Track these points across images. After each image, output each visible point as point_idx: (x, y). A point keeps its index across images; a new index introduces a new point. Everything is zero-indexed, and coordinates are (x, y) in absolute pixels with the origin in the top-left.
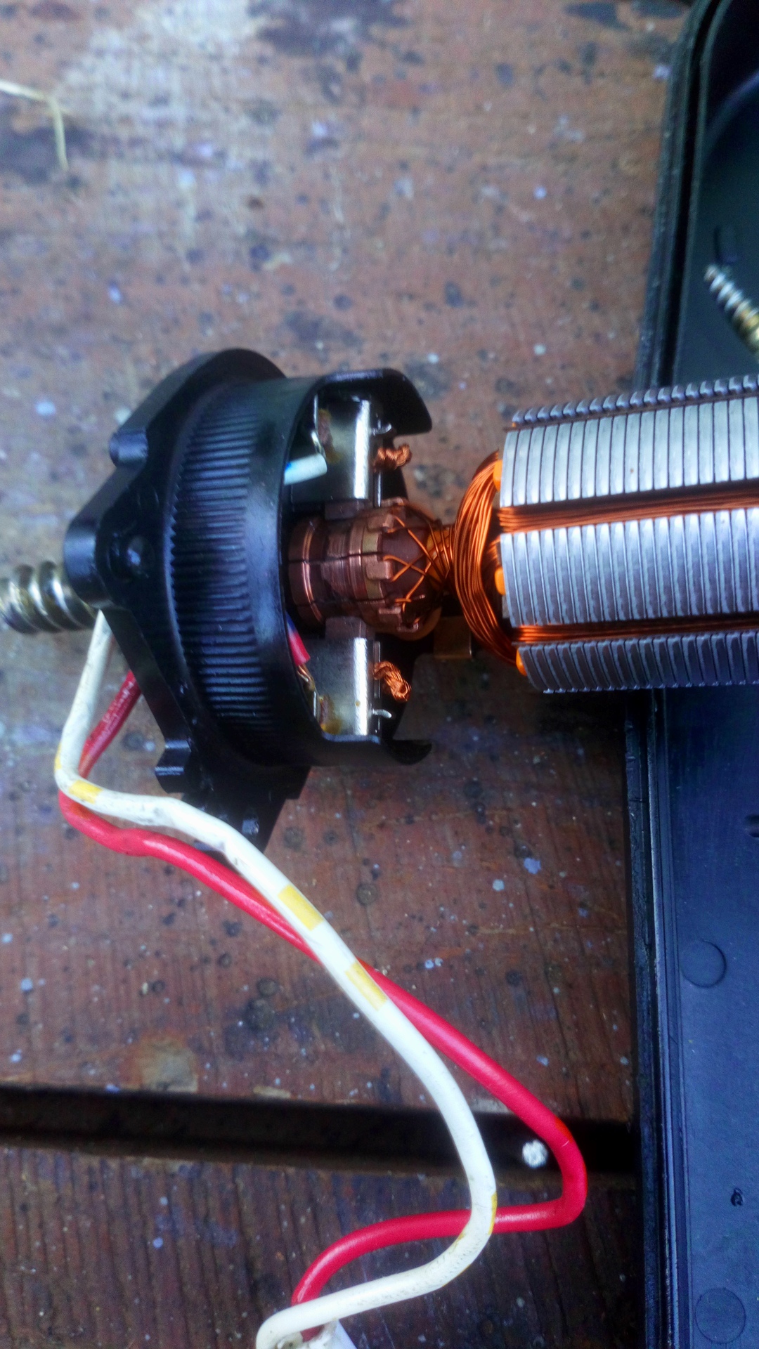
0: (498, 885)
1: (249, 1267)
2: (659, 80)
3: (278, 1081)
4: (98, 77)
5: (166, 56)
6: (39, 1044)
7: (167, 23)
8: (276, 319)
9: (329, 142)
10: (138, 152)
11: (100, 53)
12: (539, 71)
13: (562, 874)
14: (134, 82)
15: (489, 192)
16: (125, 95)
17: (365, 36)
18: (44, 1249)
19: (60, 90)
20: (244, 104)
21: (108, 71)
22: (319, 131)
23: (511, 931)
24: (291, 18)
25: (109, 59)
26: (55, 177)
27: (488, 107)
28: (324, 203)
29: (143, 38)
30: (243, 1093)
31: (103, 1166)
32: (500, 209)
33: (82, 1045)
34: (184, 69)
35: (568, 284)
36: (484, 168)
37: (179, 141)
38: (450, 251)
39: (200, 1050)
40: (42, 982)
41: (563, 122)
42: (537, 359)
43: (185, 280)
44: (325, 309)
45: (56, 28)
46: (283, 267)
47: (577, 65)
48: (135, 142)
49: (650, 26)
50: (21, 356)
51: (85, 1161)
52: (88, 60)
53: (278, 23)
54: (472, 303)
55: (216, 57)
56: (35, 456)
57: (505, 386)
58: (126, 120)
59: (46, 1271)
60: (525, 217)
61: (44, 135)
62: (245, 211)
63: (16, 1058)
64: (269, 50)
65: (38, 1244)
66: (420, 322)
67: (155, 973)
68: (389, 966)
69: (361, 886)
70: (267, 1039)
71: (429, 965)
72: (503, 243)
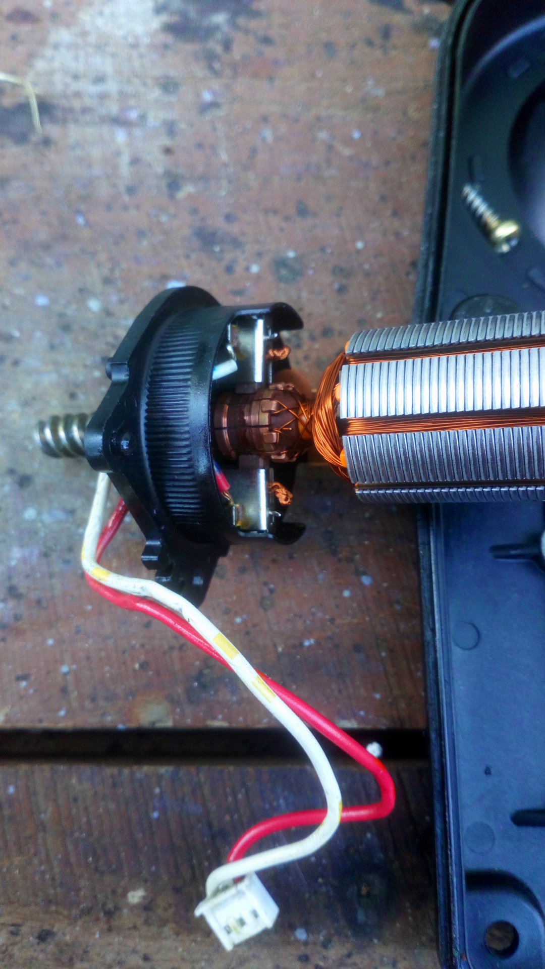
0: (346, 594)
1: (210, 825)
2: (433, 50)
3: (220, 717)
4: (56, 64)
5: (101, 47)
6: (75, 704)
7: (100, 22)
8: (187, 231)
9: (214, 105)
10: (88, 118)
11: (56, 47)
12: (353, 46)
13: (385, 585)
14: (81, 67)
15: (323, 135)
16: (76, 77)
17: (233, 25)
18: (89, 822)
19: (31, 76)
20: (156, 79)
21: (63, 59)
22: (207, 97)
23: (355, 621)
24: (184, 15)
25: (63, 51)
26: (34, 138)
27: (319, 74)
28: (213, 148)
29: (84, 34)
30: (199, 725)
31: (120, 773)
32: (330, 148)
33: (101, 703)
34: (114, 55)
35: (377, 199)
36: (319, 119)
37: (114, 109)
38: (299, 178)
39: (173, 701)
40: (74, 667)
41: (370, 83)
42: (358, 252)
43: (125, 208)
44: (218, 223)
45: (24, 29)
46: (190, 196)
47: (378, 40)
48: (85, 110)
49: (426, 10)
50: (23, 266)
51: (109, 771)
52: (48, 52)
53: (175, 19)
54: (315, 215)
55: (135, 46)
56: (38, 334)
57: (338, 271)
58: (78, 95)
59: (90, 834)
60: (347, 152)
61: (24, 108)
62: (162, 157)
63: (62, 713)
64: (169, 39)
65: (84, 820)
66: (282, 230)
67: (142, 657)
68: (283, 646)
69: (263, 598)
70: (212, 692)
71: (307, 643)
72: (333, 172)
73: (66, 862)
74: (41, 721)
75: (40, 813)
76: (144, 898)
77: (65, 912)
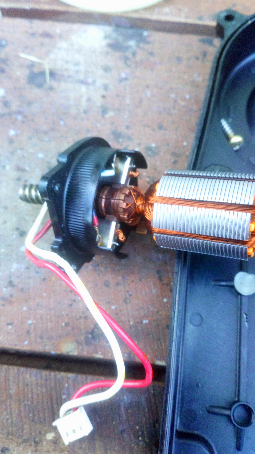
0: (165, 300)
3: (100, 353)
4: (59, 56)
6: (33, 339)
7: (80, 40)
8: (108, 132)
9: (126, 79)
10: (70, 80)
12: (189, 59)
14: (69, 58)
15: (173, 96)
16: (67, 62)
17: (138, 46)
18: (32, 397)
19: (47, 60)
20: (102, 66)
21: (62, 54)
22: (123, 75)
23: (168, 313)
24: (116, 40)
25: (62, 51)
26: (46, 86)
27: (174, 69)
28: (124, 97)
29: (72, 45)
30: (90, 356)
31: (50, 375)
32: (175, 101)
33: (45, 340)
34: (84, 55)
35: (194, 124)
36: (171, 88)
37: (81, 77)
38: (160, 113)
39: (79, 343)
40: (34, 321)
41: (196, 75)
42: (184, 147)
43: (82, 119)
44: (122, 129)
45: (47, 41)
46: (111, 117)
47: (201, 57)
48: (69, 77)
50: (34, 140)
51: (45, 373)
52: (56, 51)
53: (113, 42)
54: (166, 129)
56: (37, 170)
57: (174, 154)
58: (67, 70)
59: (32, 403)
60: (183, 103)
61: (42, 73)
62: (101, 99)
63: (26, 343)
64: (109, 50)
65: (30, 395)
66: (150, 134)
67: (67, 320)
68: (133, 322)
69: (126, 298)
70: (97, 341)
71: (144, 322)
72: (176, 112)
73: (20, 415)
74: (16, 345)
75: (10, 390)
76: (54, 437)
77: (16, 440)
